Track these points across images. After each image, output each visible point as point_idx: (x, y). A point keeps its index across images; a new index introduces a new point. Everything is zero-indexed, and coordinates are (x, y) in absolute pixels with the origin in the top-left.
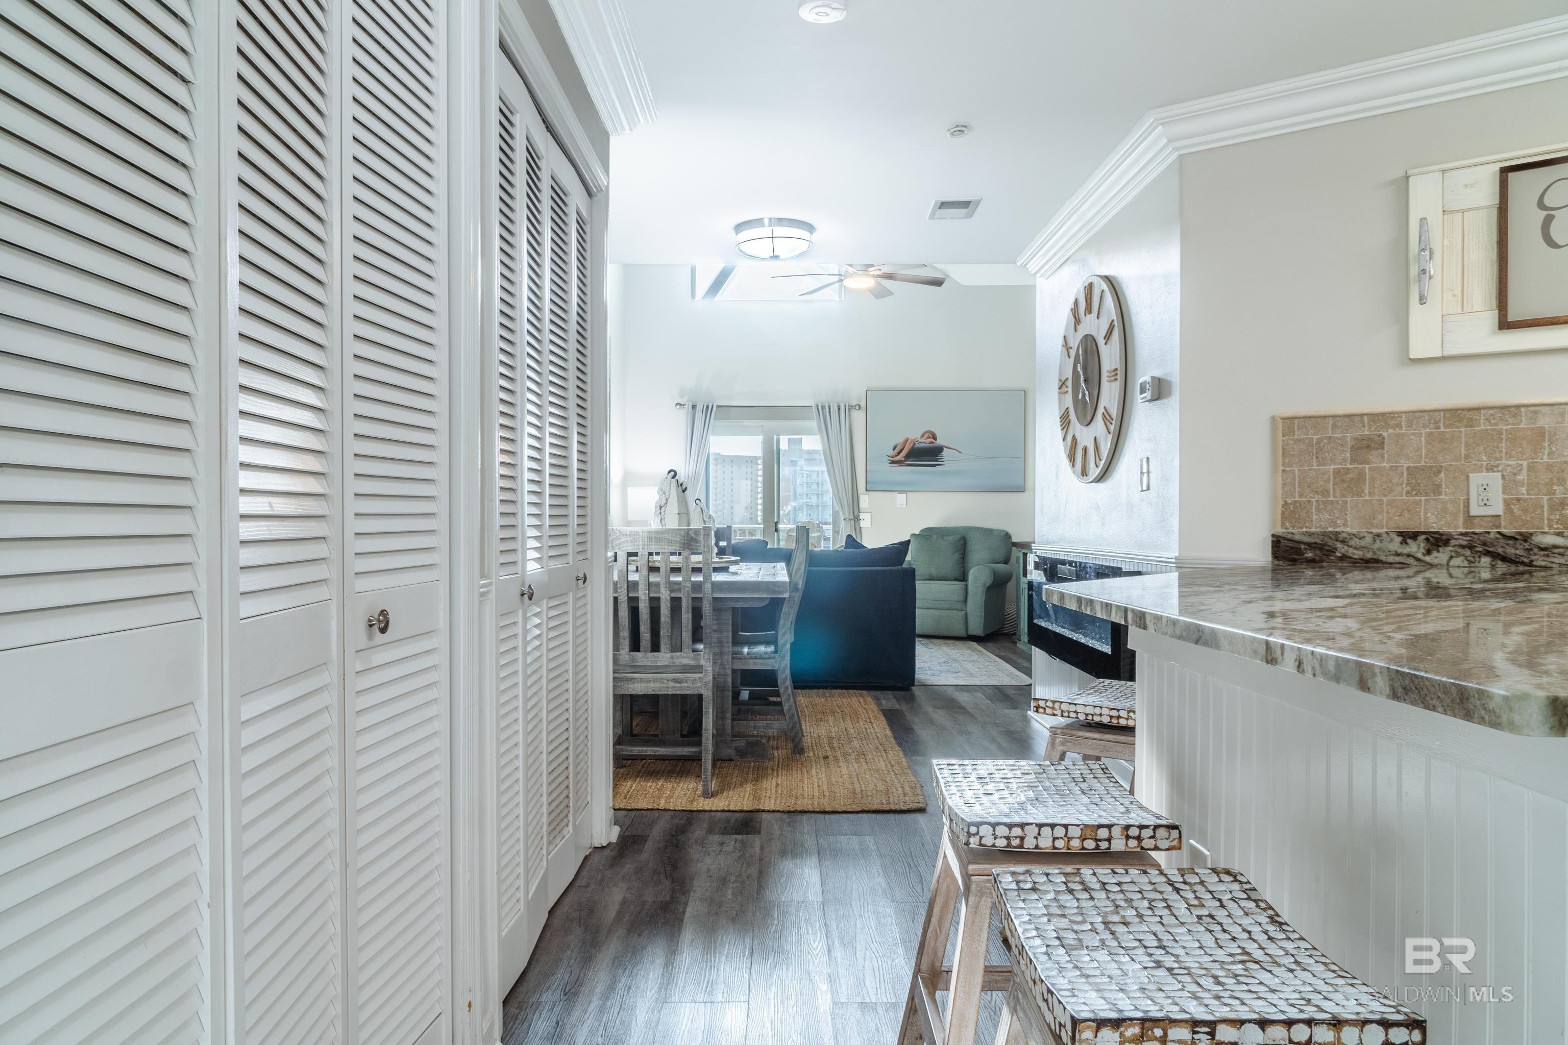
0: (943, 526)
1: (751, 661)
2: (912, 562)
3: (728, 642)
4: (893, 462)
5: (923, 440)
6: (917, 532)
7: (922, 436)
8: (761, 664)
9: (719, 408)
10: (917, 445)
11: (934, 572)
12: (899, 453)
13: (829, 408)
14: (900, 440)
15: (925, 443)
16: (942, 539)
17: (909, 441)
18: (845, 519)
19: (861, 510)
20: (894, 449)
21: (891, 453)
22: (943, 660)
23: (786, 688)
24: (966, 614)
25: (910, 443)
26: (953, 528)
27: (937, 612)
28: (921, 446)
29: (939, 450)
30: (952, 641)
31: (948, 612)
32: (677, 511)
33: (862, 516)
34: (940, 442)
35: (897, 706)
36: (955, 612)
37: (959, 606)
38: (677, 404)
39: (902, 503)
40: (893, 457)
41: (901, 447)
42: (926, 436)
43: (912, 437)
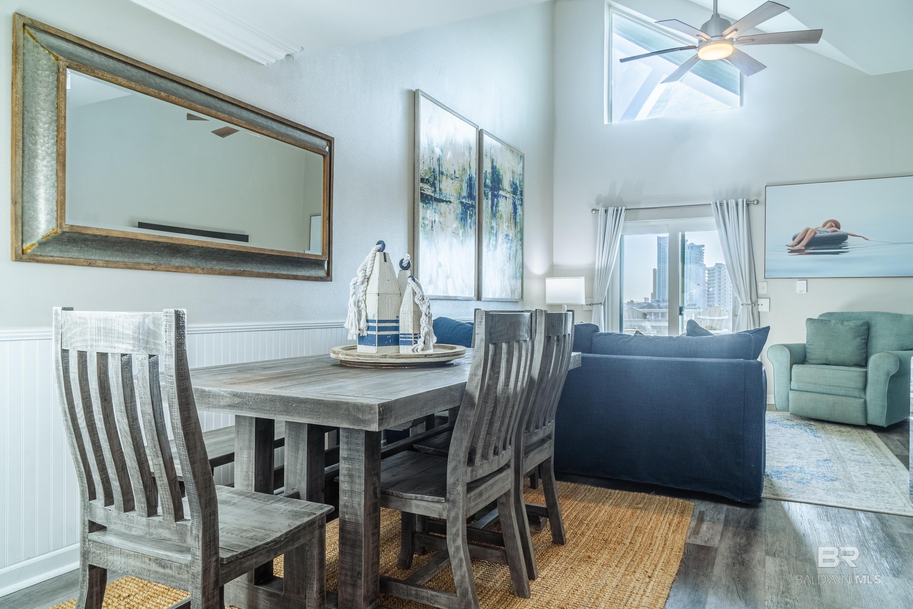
0: (845, 311)
1: (414, 502)
2: (807, 346)
3: (359, 477)
4: (792, 251)
5: (825, 228)
6: (816, 317)
7: (824, 225)
8: (426, 508)
9: (628, 211)
10: (818, 235)
11: (831, 357)
12: (799, 243)
13: (727, 205)
14: (800, 231)
15: (828, 232)
16: (842, 324)
17: (809, 231)
18: (742, 304)
19: (759, 296)
20: (794, 239)
21: (791, 242)
22: (826, 456)
23: (457, 549)
24: (865, 402)
25: (810, 233)
26: (856, 313)
27: (831, 398)
28: (823, 235)
29: (843, 238)
30: (848, 429)
31: (844, 399)
32: (376, 291)
33: (760, 301)
34: (843, 230)
35: (715, 542)
36: (852, 399)
37: (857, 393)
38: (592, 210)
39: (802, 289)
40: (792, 246)
41: (801, 237)
42: (828, 225)
43: (813, 227)
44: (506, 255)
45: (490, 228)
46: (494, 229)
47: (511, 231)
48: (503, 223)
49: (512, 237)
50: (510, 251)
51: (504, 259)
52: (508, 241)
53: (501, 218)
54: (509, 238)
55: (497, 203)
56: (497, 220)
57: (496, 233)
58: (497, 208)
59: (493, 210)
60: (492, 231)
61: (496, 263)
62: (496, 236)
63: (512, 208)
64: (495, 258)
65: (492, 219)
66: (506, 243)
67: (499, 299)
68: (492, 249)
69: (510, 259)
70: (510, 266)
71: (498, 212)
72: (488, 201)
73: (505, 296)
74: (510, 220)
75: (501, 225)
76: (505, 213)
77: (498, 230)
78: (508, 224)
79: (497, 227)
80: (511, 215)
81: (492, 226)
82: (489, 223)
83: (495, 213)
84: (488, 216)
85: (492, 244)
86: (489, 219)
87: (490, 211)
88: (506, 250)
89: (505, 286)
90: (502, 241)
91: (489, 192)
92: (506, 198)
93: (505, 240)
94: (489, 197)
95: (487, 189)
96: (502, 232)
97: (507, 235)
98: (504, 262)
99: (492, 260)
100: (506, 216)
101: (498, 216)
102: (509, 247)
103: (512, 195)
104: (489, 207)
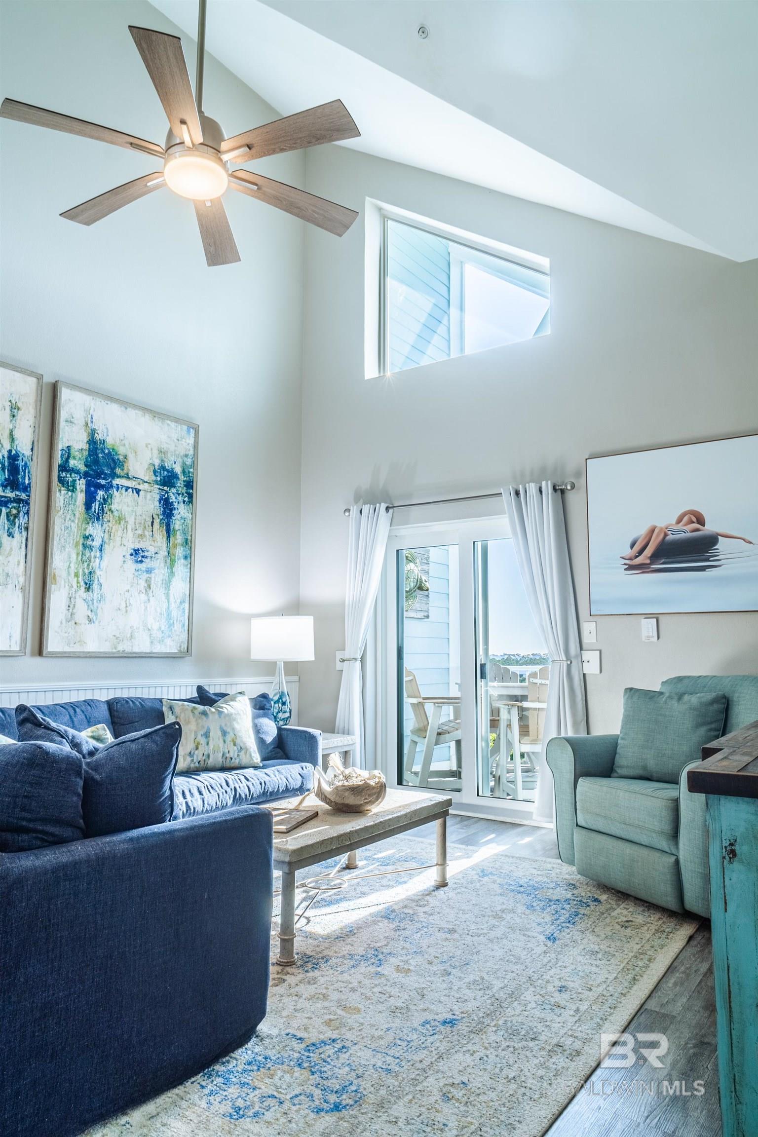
2: (619, 740)
4: (631, 568)
5: (680, 527)
7: (679, 521)
10: (670, 537)
12: (641, 552)
13: (526, 492)
15: (685, 532)
17: (656, 531)
19: (584, 647)
20: (632, 546)
21: (628, 552)
24: (677, 862)
25: (658, 535)
27: (628, 849)
28: (677, 536)
29: (711, 541)
33: (586, 655)
34: (711, 527)
36: (659, 854)
37: (664, 844)
38: (345, 511)
39: (651, 634)
40: (630, 559)
41: (644, 543)
42: (686, 519)
43: (661, 524)
44: (136, 581)
45: (78, 537)
46: (93, 540)
47: (153, 543)
48: (125, 530)
49: (157, 553)
50: (148, 575)
51: (128, 587)
52: (143, 559)
53: (120, 522)
54: (146, 554)
55: (107, 498)
56: (106, 525)
57: (102, 546)
58: (104, 506)
59: (93, 508)
60: (89, 542)
61: (98, 594)
62: (101, 550)
63: (158, 508)
64: (95, 586)
65: (88, 523)
66: (137, 562)
67: (109, 653)
68: (87, 571)
69: (150, 587)
70: (149, 600)
71: (108, 513)
72: (74, 494)
73: (131, 648)
74: (150, 525)
75: (120, 533)
76: (134, 514)
77: (107, 541)
78: (144, 533)
79: (106, 536)
80: (153, 519)
81: (87, 534)
82: (76, 530)
83: (98, 514)
84: (72, 518)
85: (86, 564)
86: (76, 522)
87: (80, 509)
88: (136, 574)
89: (130, 632)
90: (122, 559)
91: (79, 480)
92: (138, 491)
93: (133, 557)
94: (78, 487)
95: (71, 475)
96: (121, 545)
97: (138, 550)
98: (126, 593)
99: (85, 588)
100: (135, 519)
101: (111, 519)
102: (144, 569)
103: (159, 487)
104: (77, 503)
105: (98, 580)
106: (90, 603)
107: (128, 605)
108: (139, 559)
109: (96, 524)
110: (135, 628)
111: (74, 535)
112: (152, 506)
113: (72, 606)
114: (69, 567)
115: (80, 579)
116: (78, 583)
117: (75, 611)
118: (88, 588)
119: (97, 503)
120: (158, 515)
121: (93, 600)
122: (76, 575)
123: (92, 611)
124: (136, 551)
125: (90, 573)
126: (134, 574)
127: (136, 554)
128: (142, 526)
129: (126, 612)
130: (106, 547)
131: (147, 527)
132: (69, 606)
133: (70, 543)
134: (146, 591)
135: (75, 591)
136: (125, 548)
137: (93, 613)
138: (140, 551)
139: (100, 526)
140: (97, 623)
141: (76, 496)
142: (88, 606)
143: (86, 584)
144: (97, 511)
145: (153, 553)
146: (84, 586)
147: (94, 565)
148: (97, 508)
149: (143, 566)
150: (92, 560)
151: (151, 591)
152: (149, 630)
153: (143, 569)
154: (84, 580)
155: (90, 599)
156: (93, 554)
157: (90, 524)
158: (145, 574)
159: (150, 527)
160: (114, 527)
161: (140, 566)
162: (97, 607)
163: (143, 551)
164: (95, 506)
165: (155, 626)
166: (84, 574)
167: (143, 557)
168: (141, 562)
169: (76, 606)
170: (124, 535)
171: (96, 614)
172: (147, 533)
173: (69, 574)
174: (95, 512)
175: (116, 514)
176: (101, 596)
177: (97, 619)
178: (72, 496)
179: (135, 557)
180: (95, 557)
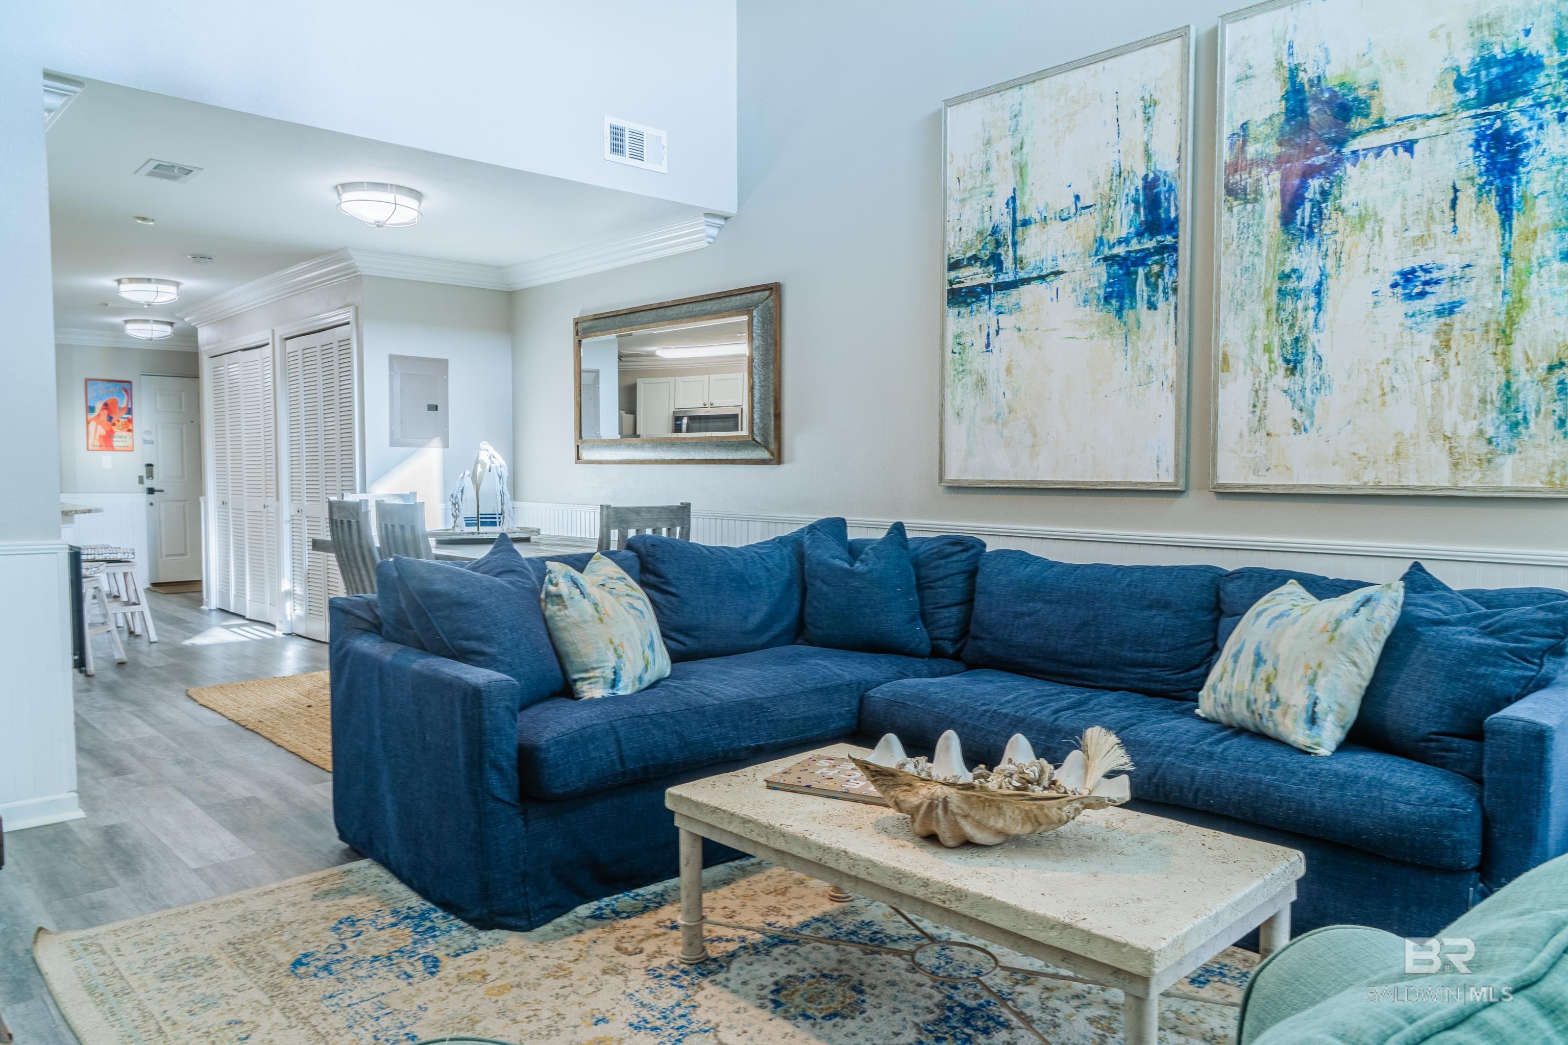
44: (1407, 338)
45: (1270, 279)
46: (1300, 278)
47: (1456, 247)
48: (1377, 239)
49: (1468, 266)
50: (1442, 320)
51: (1388, 354)
52: (1428, 288)
53: (1362, 227)
54: (1435, 275)
55: (1331, 187)
56: (1330, 241)
57: (1320, 284)
58: (1323, 205)
59: (1299, 218)
60: (1291, 284)
61: (1314, 377)
62: (1318, 293)
63: (1471, 162)
64: (1308, 362)
65: (1289, 249)
66: (1409, 297)
67: (1340, 487)
68: (1288, 339)
69: (1448, 347)
70: (1446, 374)
71: (1334, 216)
72: (1257, 205)
73: (1396, 477)
74: (1446, 206)
75: (1362, 249)
76: (1400, 198)
77: (1332, 272)
78: (1428, 230)
79: (1331, 262)
80: (1456, 190)
81: (1287, 270)
82: (1263, 268)
83: (1310, 226)
84: (1256, 250)
85: (1286, 327)
86: (1264, 253)
87: (1271, 229)
88: (1409, 322)
89: (1393, 444)
90: (1372, 299)
91: (1267, 176)
92: (1409, 146)
93: (1399, 290)
94: (1266, 190)
95: (1250, 173)
96: (1367, 272)
97: (1413, 271)
98: (1382, 367)
99: (1287, 370)
100: (1404, 207)
101: (1341, 228)
102: (1432, 308)
103: (1472, 112)
104: (1265, 220)
105: (1314, 351)
106: (1298, 395)
107: (1387, 390)
108: (1417, 290)
109: (1306, 246)
110: (1407, 436)
111: (1260, 279)
112: (1454, 164)
113: (1260, 405)
114: (1253, 337)
115: (1276, 355)
116: (1271, 361)
117: (1265, 412)
118: (1293, 365)
119: (1308, 205)
120: (1471, 179)
121: (1303, 390)
122: (1268, 349)
123: (1301, 410)
124: (1408, 276)
125: (1297, 340)
126: (1402, 325)
127: (1408, 281)
128: (1424, 217)
129: (1384, 404)
130: (1331, 285)
131: (1437, 214)
132: (1254, 406)
133: (1252, 295)
134: (1437, 354)
135: (1266, 378)
136: (1377, 276)
137: (1304, 414)
138: (1420, 273)
139: (1315, 247)
140: (1312, 431)
141: (1263, 210)
142: (1294, 401)
143: (1288, 361)
144: (1307, 221)
145: (1457, 268)
146: (1284, 365)
147: (1304, 323)
148: (1307, 214)
149: (1428, 304)
150: (1300, 315)
151: (1452, 353)
152: (1446, 438)
153: (1425, 309)
154: (1283, 355)
155: (1297, 388)
156: (1300, 304)
157: (1293, 250)
158: (1433, 318)
159: (1448, 213)
160: (1348, 242)
161: (1418, 304)
162: (1314, 402)
163: (1427, 271)
164: (1305, 213)
165: (1467, 429)
166: (1283, 345)
167: (1426, 283)
168: (1422, 295)
169: (1269, 405)
170: (1375, 249)
171: (1311, 416)
172: (1437, 229)
173: (1252, 349)
174: (1303, 224)
175: (1352, 212)
176: (1322, 379)
177: (1312, 423)
178: (1253, 211)
179: (1404, 288)
180: (1306, 309)
